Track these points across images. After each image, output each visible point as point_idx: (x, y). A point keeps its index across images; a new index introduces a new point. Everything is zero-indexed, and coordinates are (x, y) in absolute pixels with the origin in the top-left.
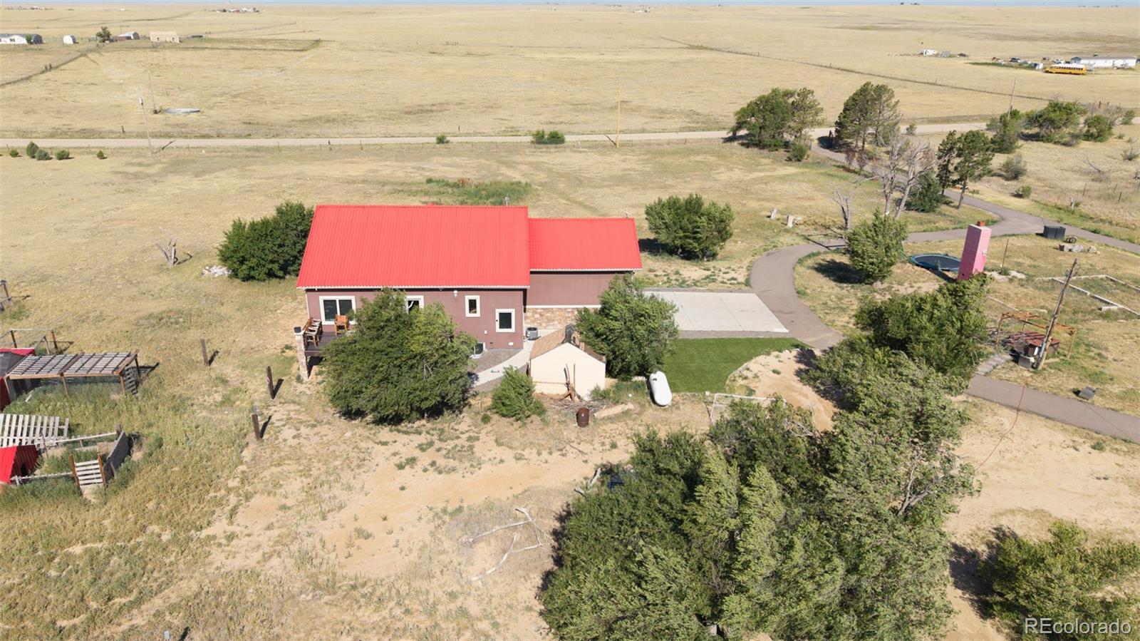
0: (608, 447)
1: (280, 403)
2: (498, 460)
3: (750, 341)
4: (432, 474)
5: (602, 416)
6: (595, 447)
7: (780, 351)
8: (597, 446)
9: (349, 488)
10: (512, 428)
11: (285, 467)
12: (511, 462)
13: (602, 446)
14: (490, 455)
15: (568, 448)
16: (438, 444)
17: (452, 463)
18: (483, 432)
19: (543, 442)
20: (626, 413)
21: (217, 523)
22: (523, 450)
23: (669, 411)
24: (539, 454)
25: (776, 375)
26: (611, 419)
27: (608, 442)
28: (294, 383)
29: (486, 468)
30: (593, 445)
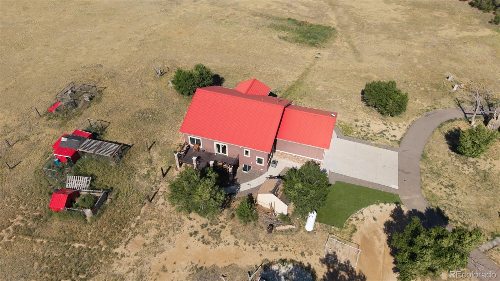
0: (273, 249)
1: (165, 181)
2: (227, 243)
3: (374, 191)
4: (200, 243)
5: (280, 229)
6: (269, 247)
7: (385, 203)
8: (270, 247)
9: (169, 241)
10: (241, 225)
11: (153, 221)
12: (232, 245)
13: (272, 247)
14: (226, 238)
15: (258, 244)
16: (209, 226)
17: (210, 239)
18: (229, 224)
19: (249, 237)
20: (291, 230)
21: (121, 247)
22: (239, 240)
23: (310, 234)
24: (245, 244)
25: (373, 221)
26: (282, 231)
27: (275, 246)
28: (174, 169)
29: (222, 245)
30: (268, 246)
